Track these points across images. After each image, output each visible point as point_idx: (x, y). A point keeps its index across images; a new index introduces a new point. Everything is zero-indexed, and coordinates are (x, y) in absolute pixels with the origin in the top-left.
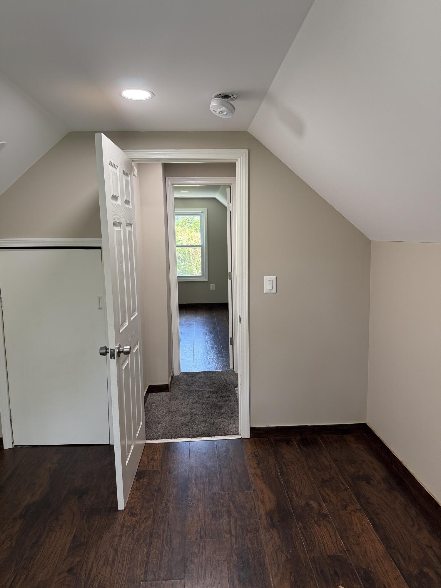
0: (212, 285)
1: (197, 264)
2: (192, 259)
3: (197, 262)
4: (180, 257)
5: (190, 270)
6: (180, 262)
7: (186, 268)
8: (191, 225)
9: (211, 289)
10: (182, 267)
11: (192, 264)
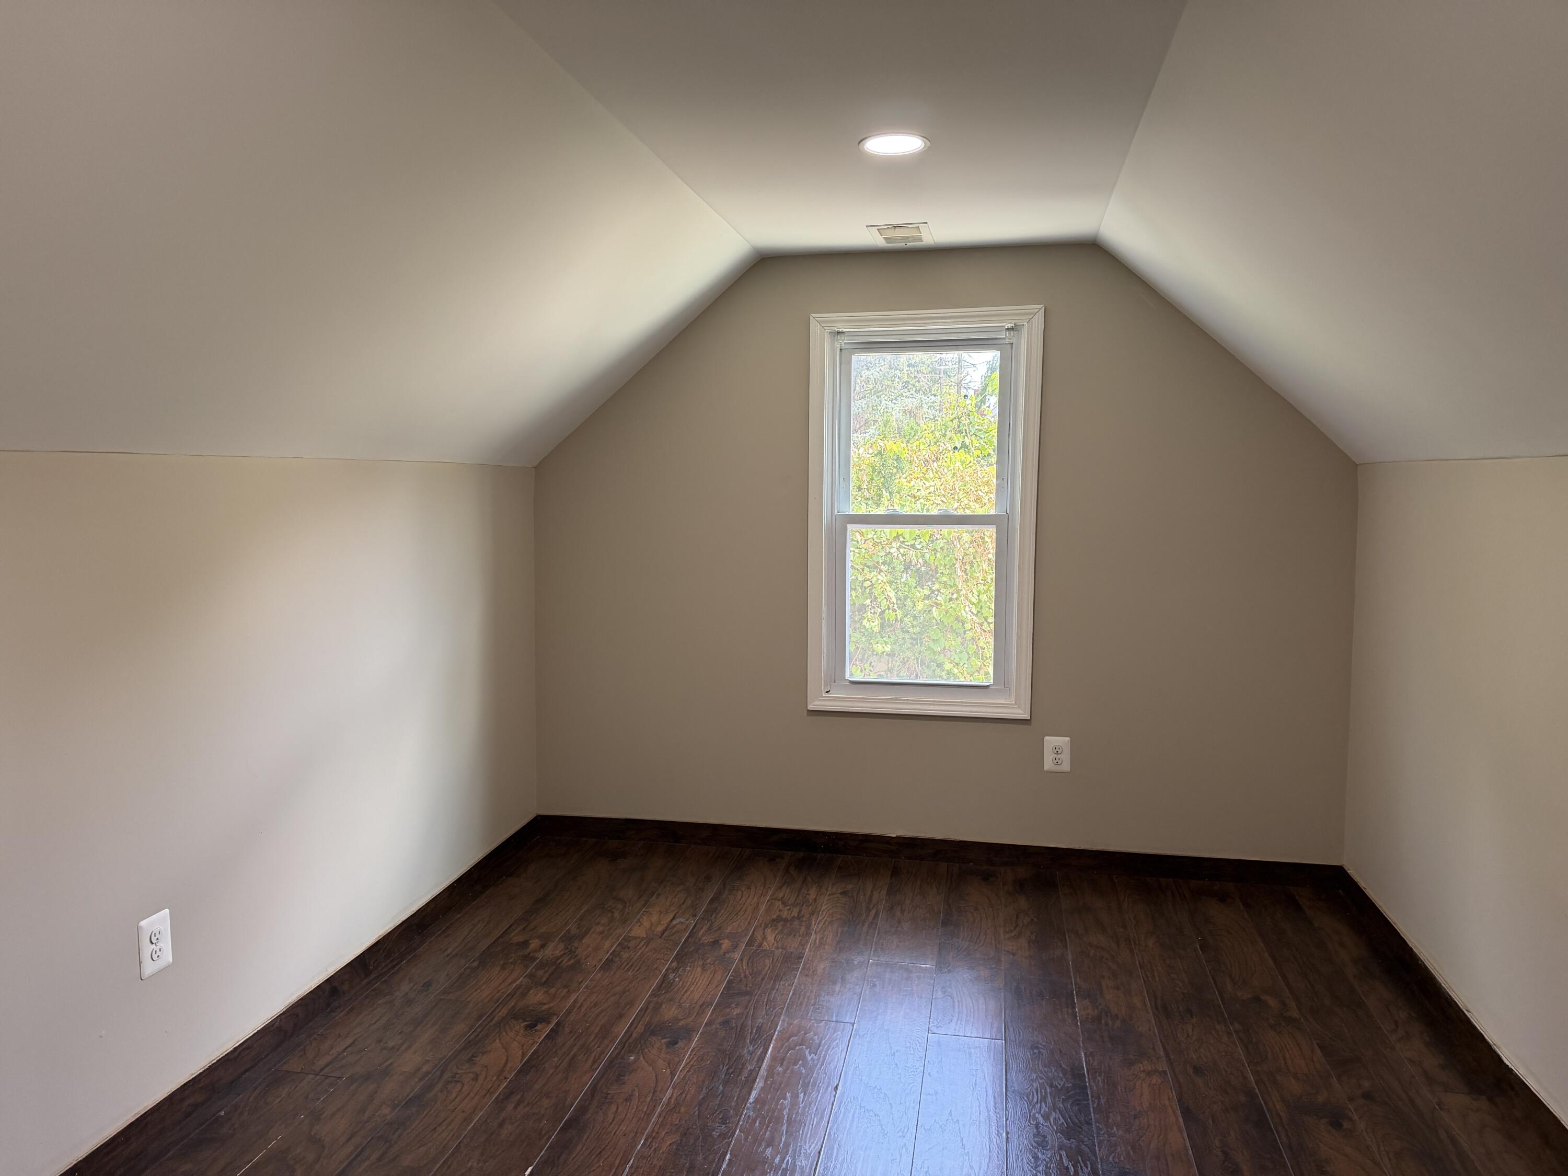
0: (1052, 742)
1: (979, 592)
2: (959, 573)
3: (981, 587)
4: (913, 563)
5: (952, 619)
6: (913, 582)
7: (934, 609)
8: (967, 441)
9: (1048, 765)
10: (920, 606)
11: (958, 591)
